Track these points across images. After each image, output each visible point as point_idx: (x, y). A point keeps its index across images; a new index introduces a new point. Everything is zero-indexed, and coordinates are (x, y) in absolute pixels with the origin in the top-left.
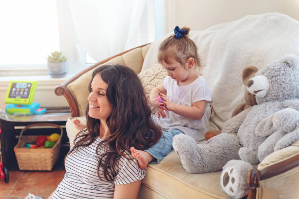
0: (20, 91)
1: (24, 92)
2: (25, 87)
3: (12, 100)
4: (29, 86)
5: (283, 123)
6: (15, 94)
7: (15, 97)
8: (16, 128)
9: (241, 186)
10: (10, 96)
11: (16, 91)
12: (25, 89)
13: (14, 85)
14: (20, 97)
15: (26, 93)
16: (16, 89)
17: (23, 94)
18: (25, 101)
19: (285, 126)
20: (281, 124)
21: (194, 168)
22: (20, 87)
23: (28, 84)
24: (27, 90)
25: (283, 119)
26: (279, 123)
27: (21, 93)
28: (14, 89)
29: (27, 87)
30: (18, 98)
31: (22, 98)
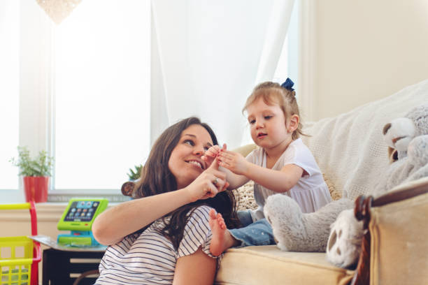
0: (81, 212)
1: (86, 213)
2: (89, 207)
3: (68, 224)
4: (95, 205)
5: (421, 151)
6: (74, 216)
7: (72, 220)
8: (73, 261)
9: (351, 238)
10: (66, 220)
11: (75, 213)
12: (88, 209)
13: (75, 204)
14: (79, 220)
15: (89, 215)
16: (77, 209)
17: (86, 216)
18: (86, 225)
19: (424, 155)
20: (419, 152)
21: (291, 240)
22: (82, 207)
23: (94, 202)
24: (91, 210)
25: (422, 145)
26: (415, 151)
27: (83, 214)
28: (73, 210)
29: (93, 207)
30: (77, 221)
31: (83, 220)
